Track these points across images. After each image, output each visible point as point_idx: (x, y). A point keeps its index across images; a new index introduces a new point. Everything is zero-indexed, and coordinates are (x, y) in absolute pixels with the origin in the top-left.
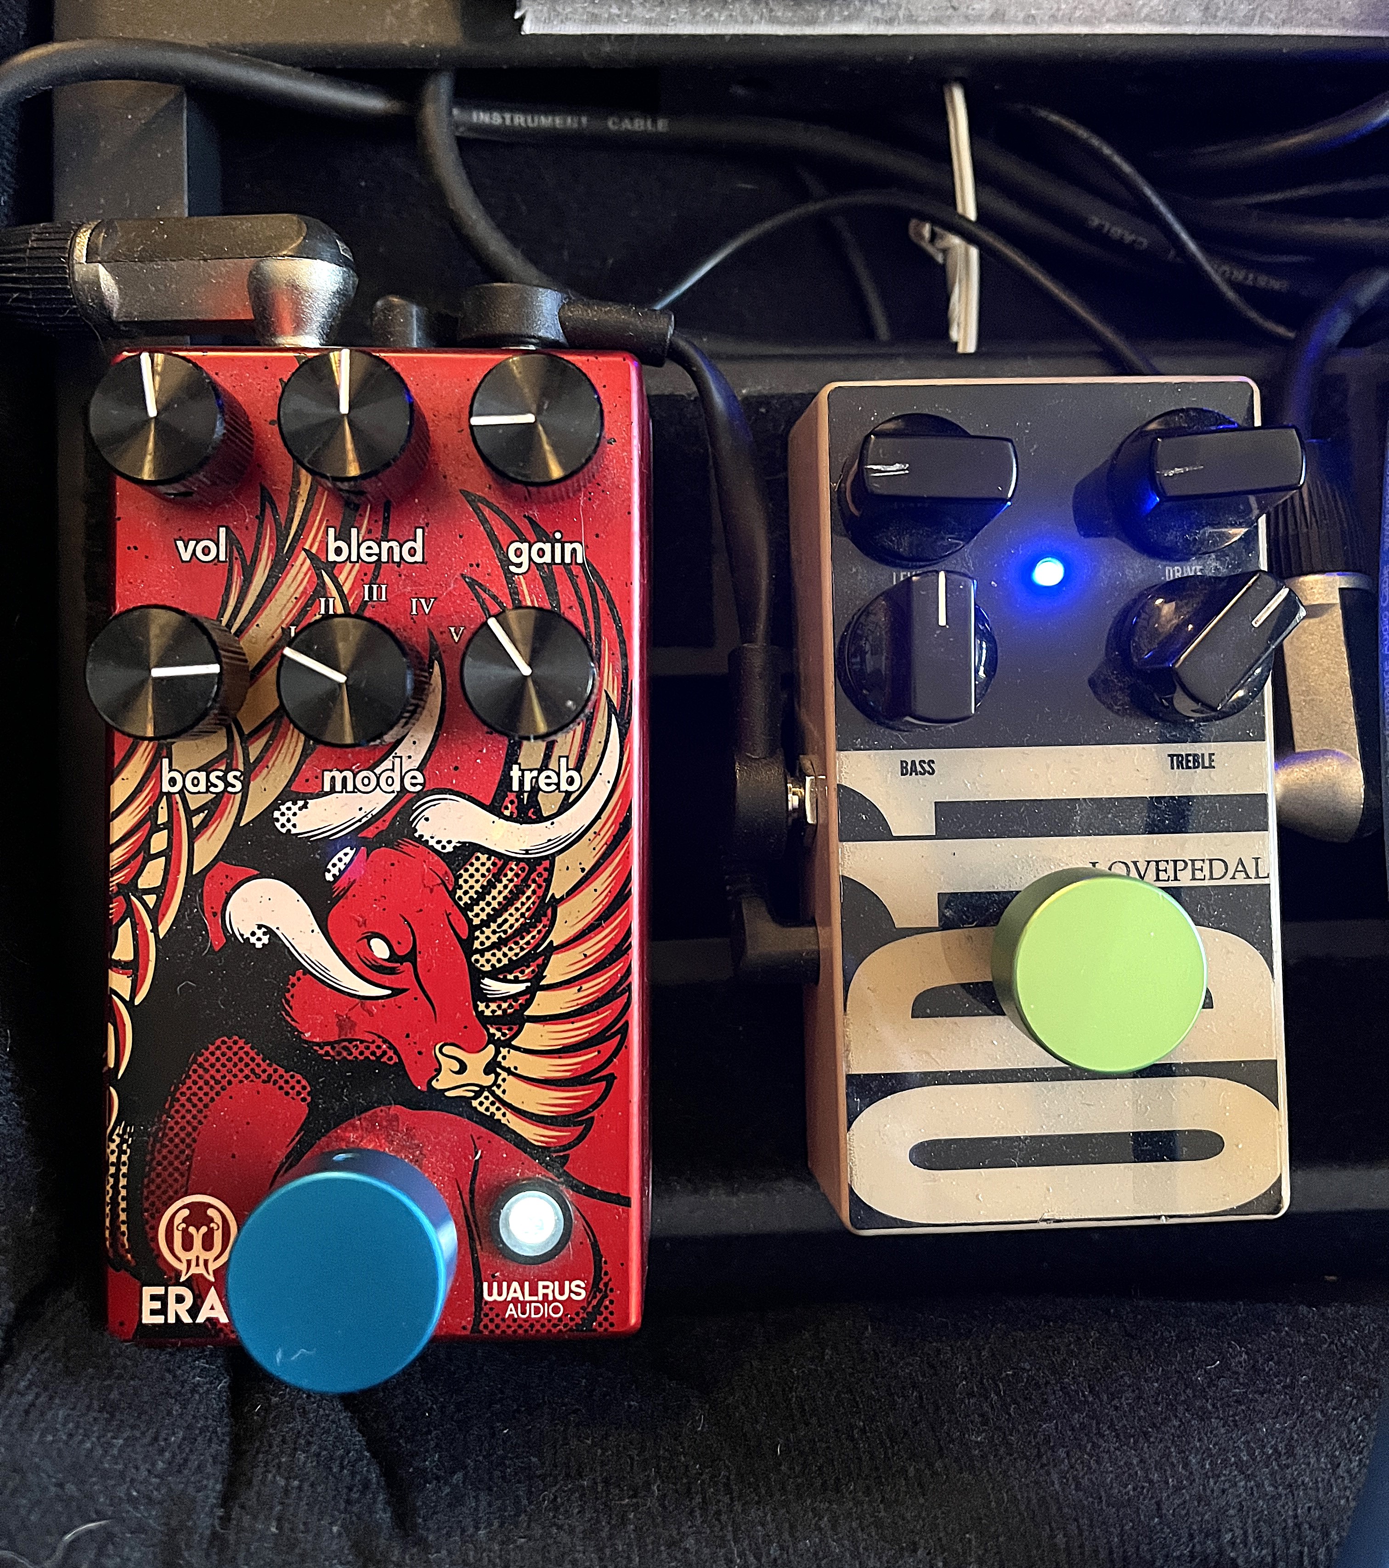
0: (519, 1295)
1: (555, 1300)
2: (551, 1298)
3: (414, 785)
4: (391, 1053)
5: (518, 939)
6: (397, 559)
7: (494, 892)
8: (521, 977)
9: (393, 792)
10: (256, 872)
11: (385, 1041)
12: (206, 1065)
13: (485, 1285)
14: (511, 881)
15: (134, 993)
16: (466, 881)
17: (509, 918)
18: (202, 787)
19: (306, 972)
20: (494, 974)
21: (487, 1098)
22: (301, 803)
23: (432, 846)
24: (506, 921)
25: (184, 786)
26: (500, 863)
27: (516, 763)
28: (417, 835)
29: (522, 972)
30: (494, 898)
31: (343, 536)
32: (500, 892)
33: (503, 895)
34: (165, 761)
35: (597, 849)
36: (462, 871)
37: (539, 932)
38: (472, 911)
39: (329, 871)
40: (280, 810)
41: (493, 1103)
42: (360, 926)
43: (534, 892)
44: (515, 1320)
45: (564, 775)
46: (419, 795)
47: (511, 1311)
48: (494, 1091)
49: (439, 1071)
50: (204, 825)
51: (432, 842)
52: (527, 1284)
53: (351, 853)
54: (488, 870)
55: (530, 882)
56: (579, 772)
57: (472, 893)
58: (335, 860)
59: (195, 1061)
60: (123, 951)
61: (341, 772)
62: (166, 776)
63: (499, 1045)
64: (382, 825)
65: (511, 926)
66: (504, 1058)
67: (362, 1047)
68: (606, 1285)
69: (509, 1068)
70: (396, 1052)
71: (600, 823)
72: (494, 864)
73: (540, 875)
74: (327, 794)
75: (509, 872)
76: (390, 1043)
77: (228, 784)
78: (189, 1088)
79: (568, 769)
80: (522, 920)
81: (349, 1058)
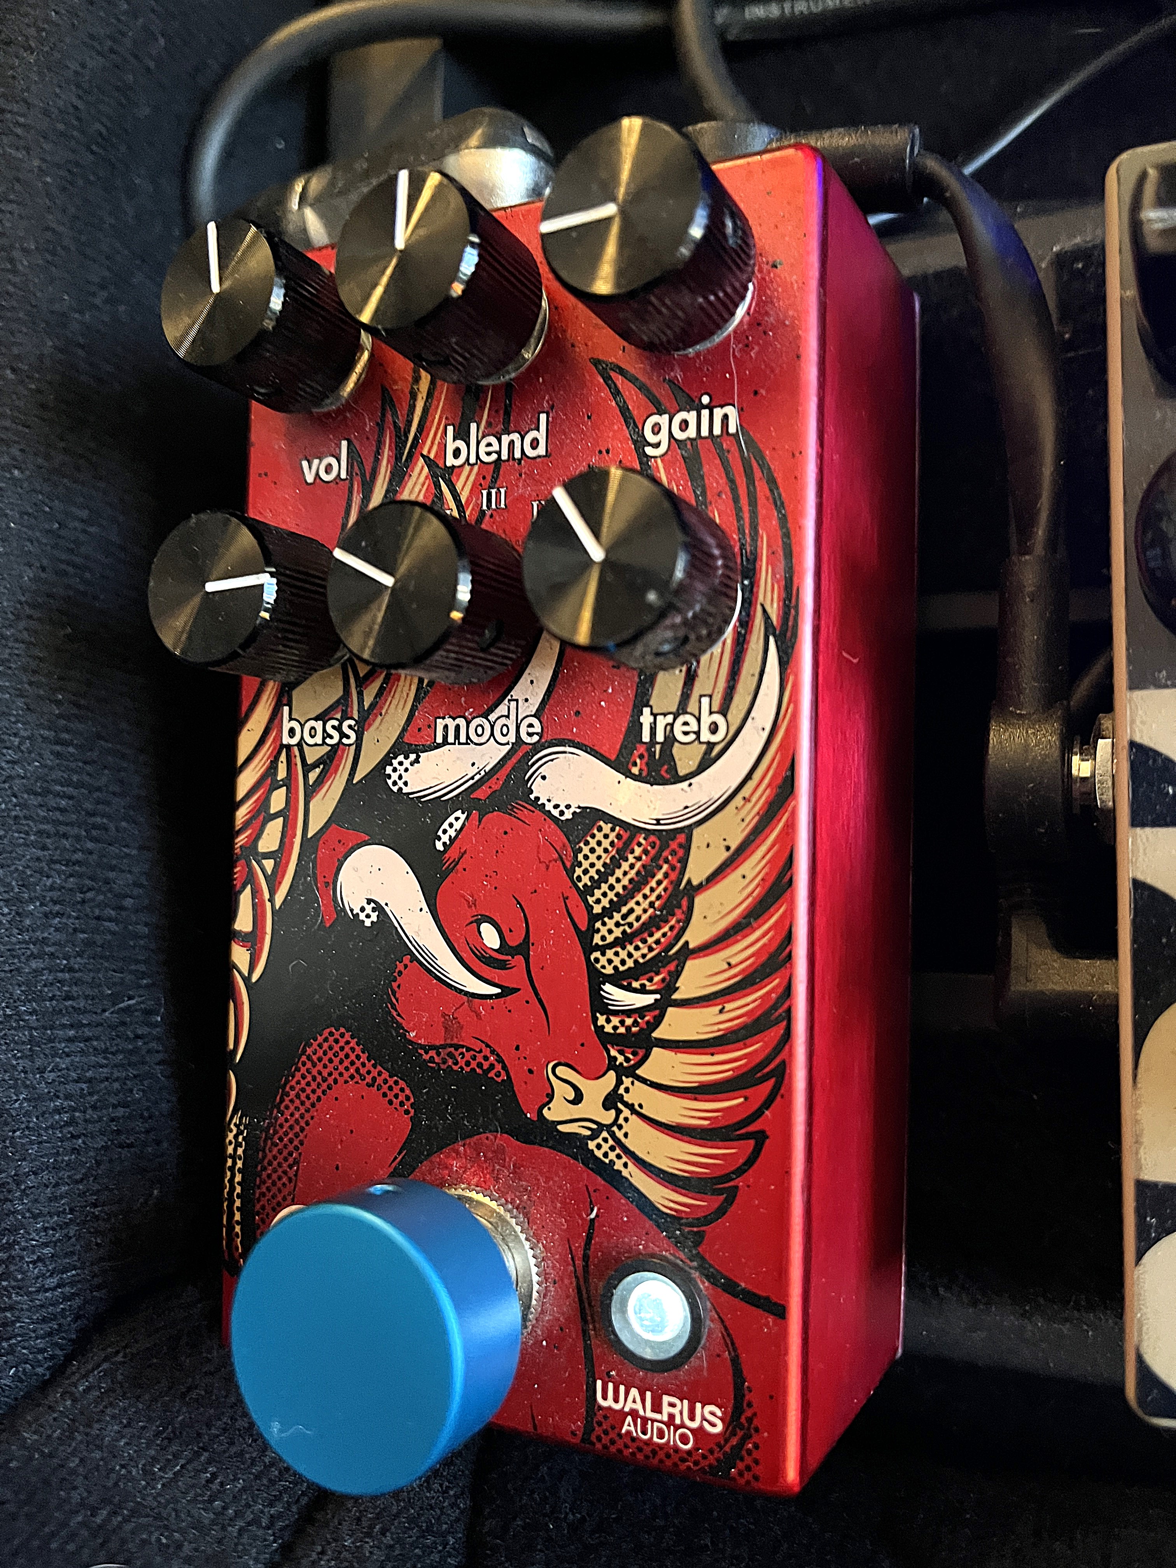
0: (638, 1406)
1: (683, 1426)
2: (678, 1421)
3: (530, 735)
4: (498, 1067)
5: (646, 935)
6: (518, 455)
7: (619, 873)
8: (649, 986)
9: (508, 743)
10: (367, 838)
11: (493, 1052)
12: (315, 1058)
13: (599, 1383)
14: (639, 859)
15: (252, 968)
16: (586, 857)
17: (636, 907)
18: (318, 739)
19: (414, 958)
20: (619, 979)
21: (605, 1140)
22: (413, 757)
23: (549, 811)
24: (631, 911)
25: (302, 738)
26: (626, 835)
27: (647, 705)
28: (532, 797)
29: (650, 980)
30: (618, 880)
31: (462, 434)
32: (625, 873)
33: (629, 877)
34: (286, 709)
35: (747, 820)
36: (582, 845)
37: (672, 928)
38: (592, 895)
39: (439, 839)
40: (391, 764)
41: (612, 1148)
42: (470, 907)
43: (666, 875)
44: (634, 1439)
45: (706, 720)
46: (536, 748)
47: (628, 1426)
48: (614, 1132)
49: (551, 1097)
50: (320, 781)
51: (549, 807)
52: (648, 1394)
53: (463, 817)
54: (612, 844)
55: (661, 862)
56: (725, 716)
57: (592, 872)
58: (445, 826)
59: (304, 1052)
60: (243, 922)
61: (454, 719)
62: (287, 726)
63: (622, 1072)
64: (496, 784)
65: (638, 919)
66: (627, 1090)
67: (468, 1056)
68: (750, 1420)
69: (633, 1105)
70: (504, 1067)
71: (751, 785)
72: (619, 836)
73: (674, 853)
74: (439, 746)
75: (636, 848)
76: (498, 1055)
77: (343, 735)
78: (298, 1082)
79: (711, 713)
80: (651, 911)
81: (455, 1068)
